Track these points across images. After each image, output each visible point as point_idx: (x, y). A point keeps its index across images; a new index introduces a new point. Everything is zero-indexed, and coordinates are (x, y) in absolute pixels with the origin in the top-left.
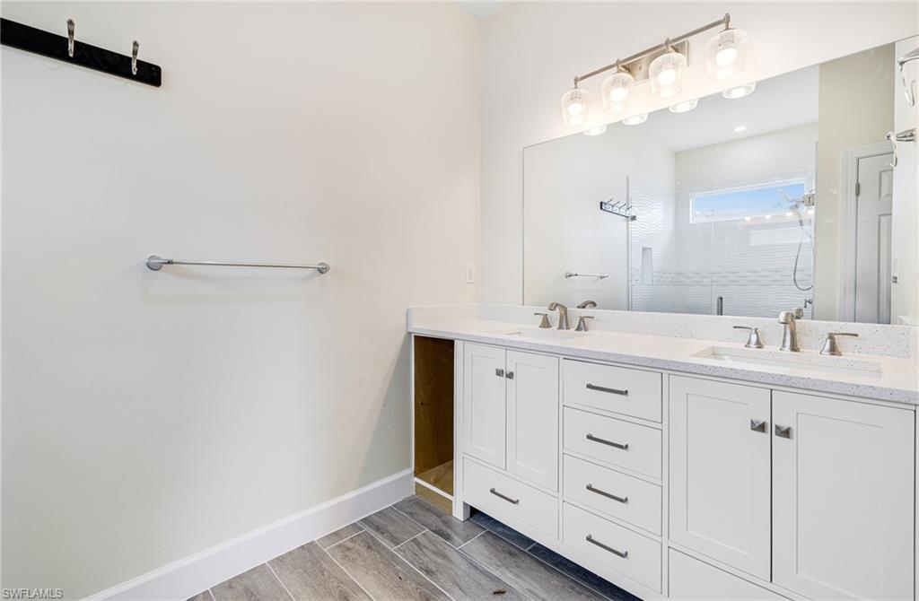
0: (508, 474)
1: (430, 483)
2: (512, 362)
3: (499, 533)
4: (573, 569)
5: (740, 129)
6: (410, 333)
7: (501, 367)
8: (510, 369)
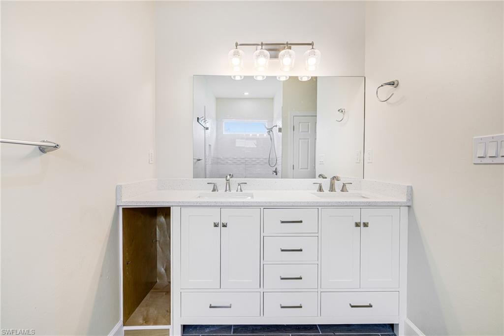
0: (223, 290)
1: (142, 325)
2: (227, 216)
3: (209, 332)
4: (261, 329)
5: (246, 94)
6: (118, 206)
7: (217, 221)
8: (224, 221)
